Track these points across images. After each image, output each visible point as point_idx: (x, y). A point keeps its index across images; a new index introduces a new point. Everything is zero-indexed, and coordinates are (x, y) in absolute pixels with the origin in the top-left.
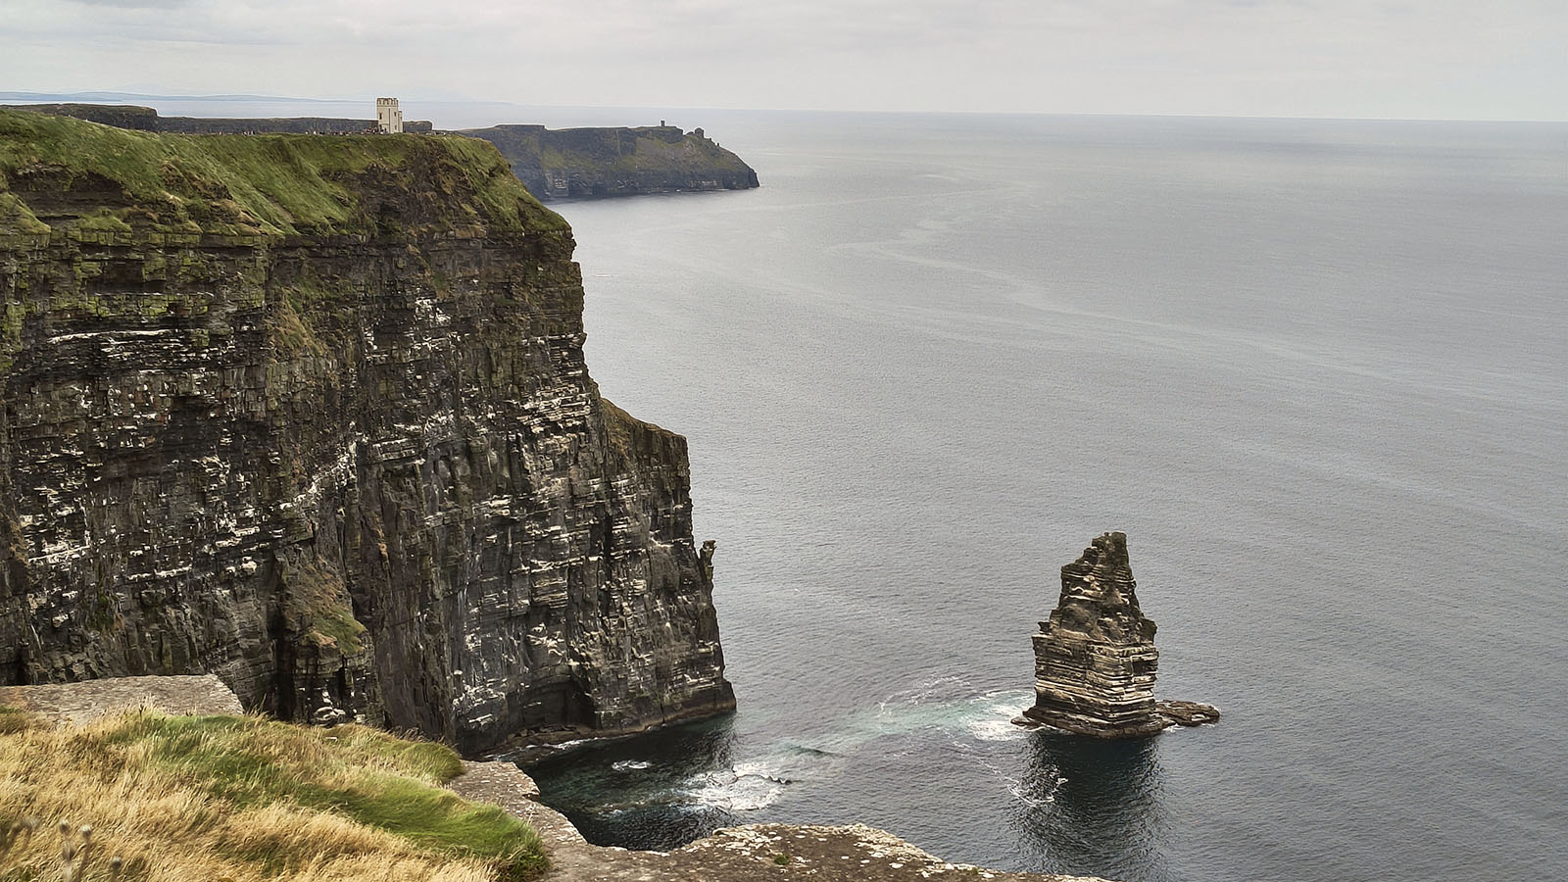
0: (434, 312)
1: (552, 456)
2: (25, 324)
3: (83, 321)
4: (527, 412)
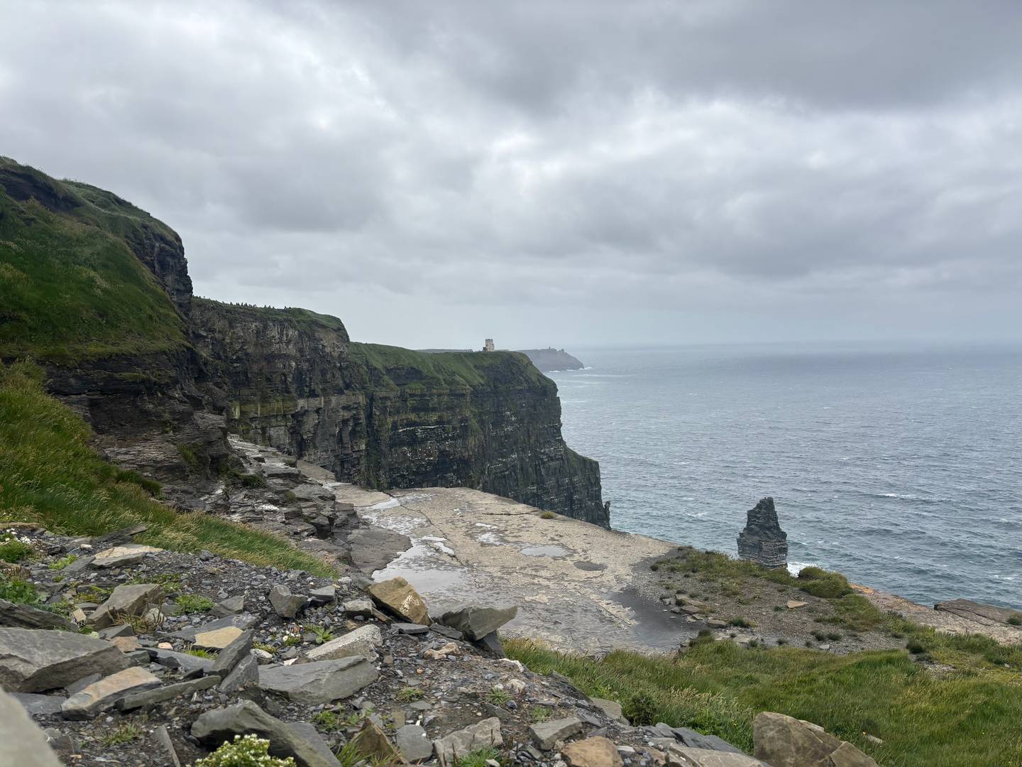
0: (511, 416)
1: (551, 469)
2: (392, 425)
3: (410, 423)
4: (542, 453)
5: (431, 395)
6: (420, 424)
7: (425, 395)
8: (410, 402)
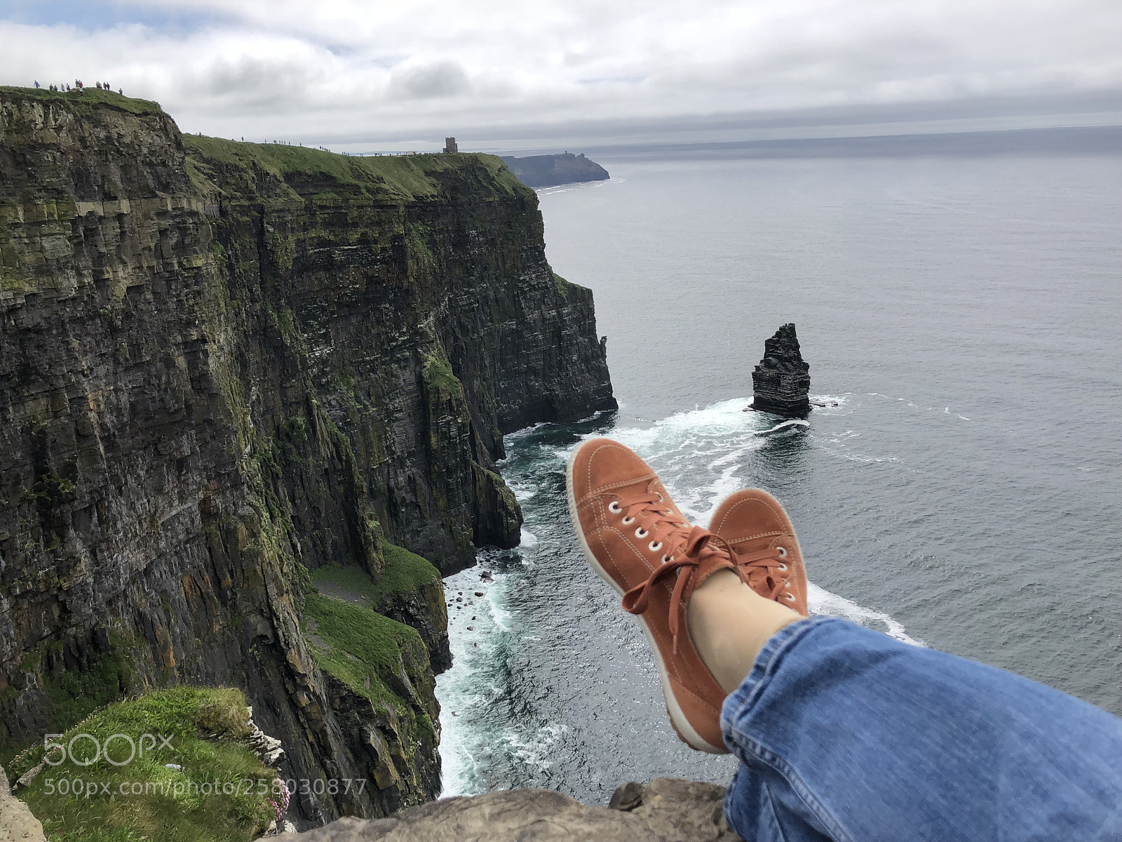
0: (478, 236)
1: (533, 301)
2: (296, 245)
3: (322, 243)
5: (348, 208)
6: (336, 244)
7: (341, 208)
8: (320, 217)
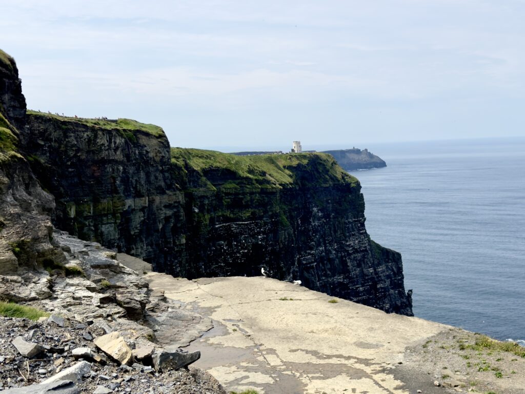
0: (318, 212)
1: (356, 260)
2: (210, 221)
3: (226, 219)
4: (347, 246)
5: (244, 194)
6: (235, 220)
7: (239, 194)
8: (226, 200)
